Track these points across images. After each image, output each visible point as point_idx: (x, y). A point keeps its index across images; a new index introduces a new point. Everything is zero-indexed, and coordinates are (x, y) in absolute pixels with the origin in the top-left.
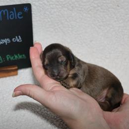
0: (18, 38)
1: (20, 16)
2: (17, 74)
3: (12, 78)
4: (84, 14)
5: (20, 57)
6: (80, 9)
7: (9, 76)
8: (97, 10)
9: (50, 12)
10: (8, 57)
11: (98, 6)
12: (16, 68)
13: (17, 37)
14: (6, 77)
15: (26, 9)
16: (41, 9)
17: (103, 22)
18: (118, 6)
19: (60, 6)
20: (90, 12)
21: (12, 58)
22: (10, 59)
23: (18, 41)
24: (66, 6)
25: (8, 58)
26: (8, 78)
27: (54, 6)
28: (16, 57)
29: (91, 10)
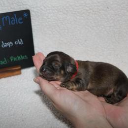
0: (20, 41)
1: (21, 21)
2: (20, 74)
3: (16, 77)
4: (78, 17)
5: (23, 58)
6: (74, 13)
7: (14, 75)
8: (89, 13)
9: (47, 17)
10: (12, 58)
11: (90, 9)
12: (20, 68)
13: (18, 40)
15: (25, 15)
16: (39, 14)
18: (108, 8)
20: (83, 15)
21: (15, 59)
22: (13, 60)
23: (20, 43)
24: (61, 10)
25: (12, 60)
26: (12, 77)
27: (51, 11)
28: (19, 58)
29: (83, 13)
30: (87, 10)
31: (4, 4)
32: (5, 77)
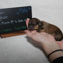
1: (27, 11)
2: (26, 34)
4: (52, 10)
10: (22, 27)
11: (58, 7)
14: (21, 35)
15: (29, 8)
16: (35, 8)
17: (59, 13)
19: (43, 7)
20: (55, 9)
21: (24, 28)
24: (45, 7)
30: (56, 8)
31: (20, 3)
32: (19, 35)
